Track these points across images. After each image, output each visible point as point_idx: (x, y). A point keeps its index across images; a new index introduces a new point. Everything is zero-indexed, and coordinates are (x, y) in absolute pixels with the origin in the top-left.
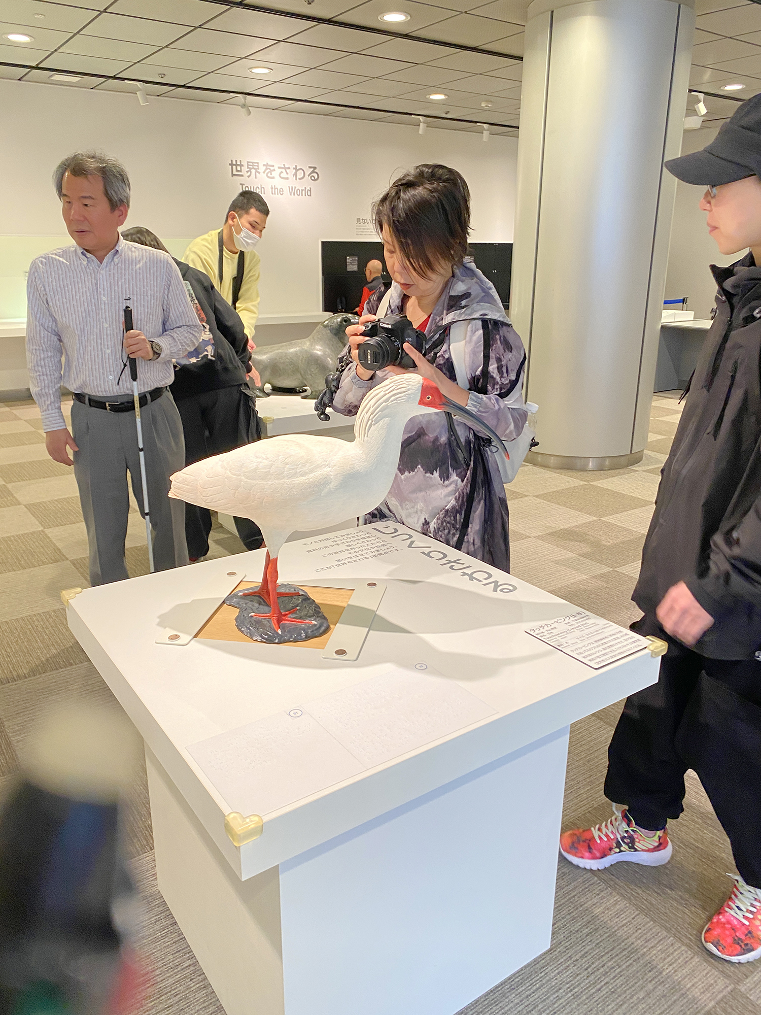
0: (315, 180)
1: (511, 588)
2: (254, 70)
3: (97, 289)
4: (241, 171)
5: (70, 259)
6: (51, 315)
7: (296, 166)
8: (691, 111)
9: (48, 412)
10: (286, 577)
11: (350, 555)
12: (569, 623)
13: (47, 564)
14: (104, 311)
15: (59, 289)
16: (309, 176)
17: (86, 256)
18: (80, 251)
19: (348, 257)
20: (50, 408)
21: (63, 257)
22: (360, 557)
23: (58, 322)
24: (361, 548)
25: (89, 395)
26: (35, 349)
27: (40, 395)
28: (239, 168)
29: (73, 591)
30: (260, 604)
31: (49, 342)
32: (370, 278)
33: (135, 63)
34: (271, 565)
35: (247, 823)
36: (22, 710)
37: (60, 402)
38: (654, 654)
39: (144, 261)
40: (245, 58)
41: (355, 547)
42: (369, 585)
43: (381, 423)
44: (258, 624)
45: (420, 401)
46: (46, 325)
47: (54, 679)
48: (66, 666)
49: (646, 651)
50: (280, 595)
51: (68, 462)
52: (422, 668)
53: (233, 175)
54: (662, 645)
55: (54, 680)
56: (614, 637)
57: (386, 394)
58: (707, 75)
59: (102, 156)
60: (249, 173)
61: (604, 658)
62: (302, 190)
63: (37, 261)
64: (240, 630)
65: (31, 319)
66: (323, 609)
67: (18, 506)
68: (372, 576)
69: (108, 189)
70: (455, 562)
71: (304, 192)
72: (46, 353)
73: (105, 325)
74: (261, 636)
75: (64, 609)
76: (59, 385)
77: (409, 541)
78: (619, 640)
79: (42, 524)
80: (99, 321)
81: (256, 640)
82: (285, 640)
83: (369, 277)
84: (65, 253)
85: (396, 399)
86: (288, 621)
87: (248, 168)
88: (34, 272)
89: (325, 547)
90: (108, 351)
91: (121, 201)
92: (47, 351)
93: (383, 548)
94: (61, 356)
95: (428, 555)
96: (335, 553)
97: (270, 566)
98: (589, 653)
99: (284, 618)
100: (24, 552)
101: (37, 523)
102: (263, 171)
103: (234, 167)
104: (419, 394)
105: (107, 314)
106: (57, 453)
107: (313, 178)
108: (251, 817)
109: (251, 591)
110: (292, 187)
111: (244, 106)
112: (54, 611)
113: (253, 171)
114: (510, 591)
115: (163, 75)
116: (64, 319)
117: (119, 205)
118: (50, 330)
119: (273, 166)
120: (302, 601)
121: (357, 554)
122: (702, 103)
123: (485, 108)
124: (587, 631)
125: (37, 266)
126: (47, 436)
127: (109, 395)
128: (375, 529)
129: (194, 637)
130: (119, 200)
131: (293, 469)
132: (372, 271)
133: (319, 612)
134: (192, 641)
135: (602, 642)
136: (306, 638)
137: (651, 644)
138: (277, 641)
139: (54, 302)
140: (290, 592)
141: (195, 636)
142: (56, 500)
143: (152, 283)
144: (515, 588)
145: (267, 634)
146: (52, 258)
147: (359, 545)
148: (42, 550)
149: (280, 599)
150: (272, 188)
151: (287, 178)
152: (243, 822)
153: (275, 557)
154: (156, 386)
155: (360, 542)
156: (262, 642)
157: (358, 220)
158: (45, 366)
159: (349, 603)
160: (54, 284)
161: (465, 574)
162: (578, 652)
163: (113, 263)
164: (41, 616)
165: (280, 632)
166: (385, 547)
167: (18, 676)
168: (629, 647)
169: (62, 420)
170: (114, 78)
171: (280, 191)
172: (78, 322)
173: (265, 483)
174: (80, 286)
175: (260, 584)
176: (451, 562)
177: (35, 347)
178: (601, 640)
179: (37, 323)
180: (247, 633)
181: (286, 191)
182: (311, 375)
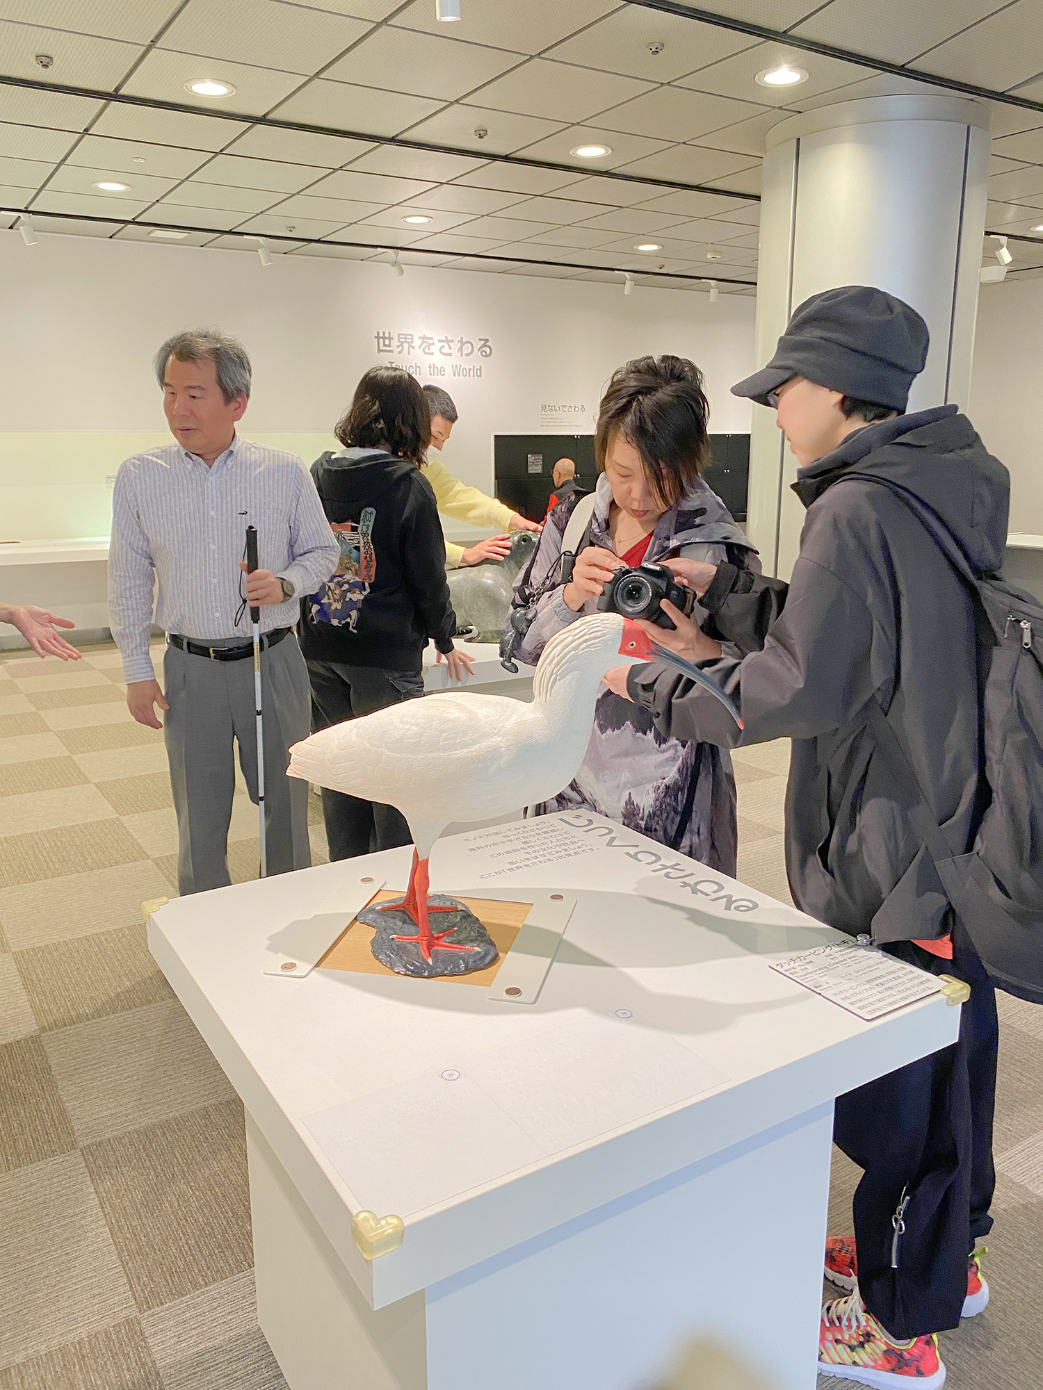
0: (487, 356)
1: (751, 905)
2: (409, 220)
3: (203, 500)
4: (389, 346)
5: (170, 461)
6: (142, 532)
7: (462, 338)
8: (990, 258)
9: (133, 658)
10: (440, 885)
11: (528, 856)
12: (831, 955)
13: (123, 863)
14: (211, 529)
15: (154, 499)
16: (479, 350)
17: (190, 458)
18: (183, 452)
19: (529, 456)
20: (135, 652)
21: (161, 459)
22: (541, 859)
23: (151, 542)
24: (543, 847)
25: (189, 638)
26: (120, 576)
27: (122, 636)
28: (387, 342)
29: (157, 901)
30: (404, 923)
31: (137, 567)
32: (558, 483)
33: (257, 215)
34: (420, 869)
35: (383, 1227)
36: (82, 1065)
37: (149, 645)
38: (951, 1001)
39: (266, 464)
40: (397, 204)
41: (534, 844)
42: (553, 897)
43: (568, 677)
44: (400, 950)
45: (620, 649)
46: (135, 545)
47: (126, 1022)
48: (142, 1005)
49: (939, 996)
50: (432, 910)
51: (156, 725)
52: (627, 1015)
53: (379, 351)
54: (961, 988)
55: (125, 1024)
56: (895, 975)
57: (574, 641)
58: (1012, 212)
59: (217, 335)
60: (400, 348)
61: (879, 1005)
62: (470, 370)
63: (128, 463)
64: (377, 958)
65: (116, 536)
66: (489, 932)
67: (86, 786)
68: (557, 885)
69: (222, 375)
70: (672, 867)
71: (472, 372)
72: (132, 581)
73: (213, 547)
74: (405, 967)
75: (143, 926)
76: (148, 623)
77: (609, 837)
78: (900, 981)
79: (116, 810)
80: (205, 540)
81: (398, 973)
82: (437, 972)
83: (558, 481)
84: (164, 454)
85: (588, 646)
86: (442, 946)
87: (399, 341)
88: (123, 477)
89: (493, 844)
90: (215, 581)
91: (239, 391)
92: (134, 579)
93: (572, 846)
94: (153, 585)
95: (635, 857)
96: (507, 852)
97: (418, 870)
98: (859, 997)
99: (436, 941)
100: (92, 847)
101: (110, 808)
102: (419, 345)
103: (381, 341)
104: (620, 640)
105: (215, 532)
106: (143, 715)
107: (484, 354)
108: (388, 1219)
109: (393, 904)
110: (456, 366)
111: (395, 264)
112: (129, 928)
113: (406, 345)
114: (749, 909)
115: (291, 229)
116: (159, 538)
117: (235, 395)
118: (140, 551)
119: (432, 339)
120: (461, 919)
121: (537, 854)
122: (1005, 249)
123: (710, 261)
124: (857, 967)
125: (128, 470)
126: (129, 689)
127: (214, 638)
128: (561, 820)
129: (315, 967)
130: (236, 389)
131: (451, 739)
132: (562, 473)
133: (484, 935)
134: (313, 973)
135: (877, 982)
136: (466, 970)
137: (945, 987)
138: (426, 974)
139: (147, 516)
140: (445, 906)
141: (317, 965)
142: (137, 778)
143: (276, 492)
144: (755, 906)
145: (413, 964)
146: (147, 459)
147: (539, 842)
148: (116, 845)
149: (432, 915)
150: (430, 367)
151: (450, 354)
152: (376, 1226)
153: (425, 858)
154: (275, 627)
155: (540, 837)
156: (406, 975)
157: (544, 408)
158: (131, 598)
159: (525, 922)
160: (148, 492)
161: (685, 885)
162: (842, 996)
163: (225, 466)
164: (111, 934)
165: (430, 961)
166: (576, 846)
167: (78, 1017)
168: (914, 990)
169: (149, 669)
170: (230, 232)
171: (441, 371)
172: (176, 542)
173: (414, 757)
174: (181, 495)
175: (405, 895)
176: (666, 867)
177: (119, 573)
178: (876, 979)
179: (124, 542)
180: (387, 962)
181: (449, 371)
182: (478, 611)
